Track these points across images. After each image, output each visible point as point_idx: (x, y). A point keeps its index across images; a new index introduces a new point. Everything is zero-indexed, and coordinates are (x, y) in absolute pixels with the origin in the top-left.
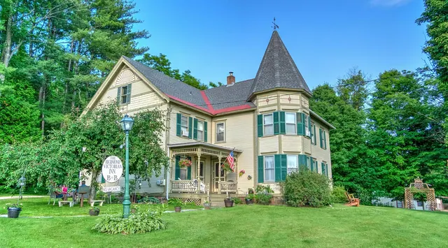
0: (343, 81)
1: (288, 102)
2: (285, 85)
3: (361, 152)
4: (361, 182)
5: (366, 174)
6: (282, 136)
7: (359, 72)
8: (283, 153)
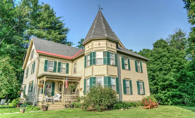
0: (171, 36)
1: (98, 46)
2: (96, 37)
3: (183, 73)
4: (186, 91)
5: (188, 87)
6: (94, 66)
7: (180, 30)
8: (94, 76)
